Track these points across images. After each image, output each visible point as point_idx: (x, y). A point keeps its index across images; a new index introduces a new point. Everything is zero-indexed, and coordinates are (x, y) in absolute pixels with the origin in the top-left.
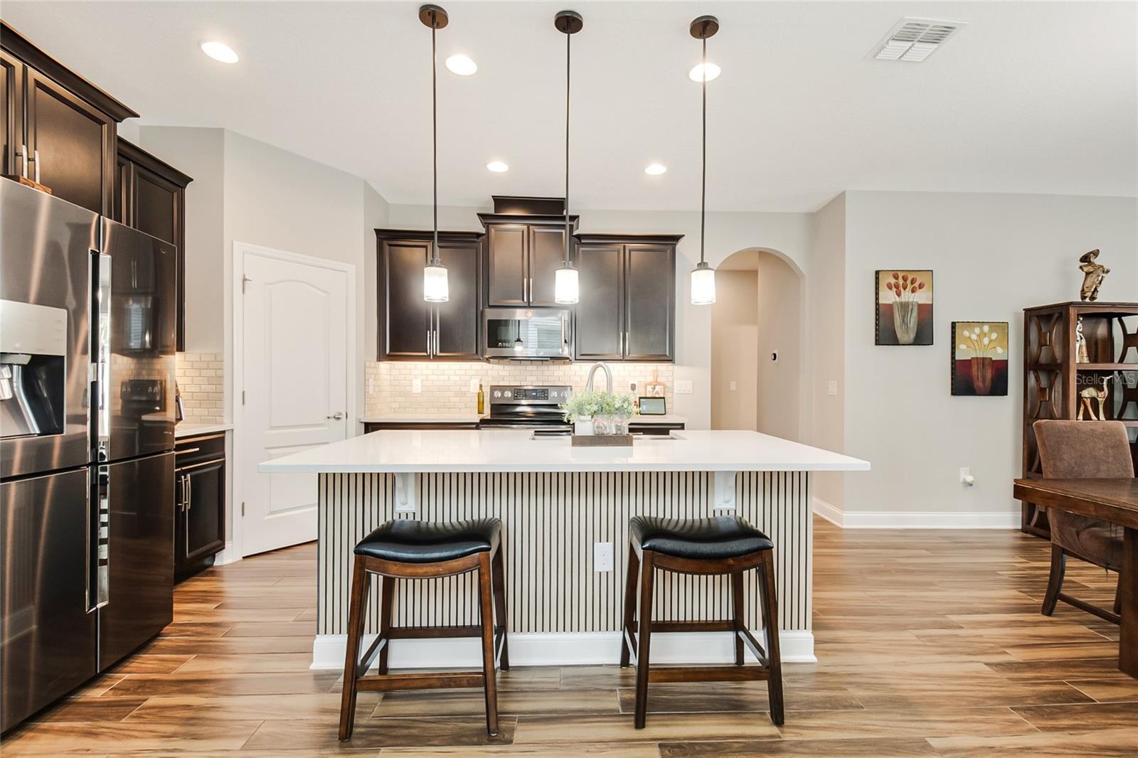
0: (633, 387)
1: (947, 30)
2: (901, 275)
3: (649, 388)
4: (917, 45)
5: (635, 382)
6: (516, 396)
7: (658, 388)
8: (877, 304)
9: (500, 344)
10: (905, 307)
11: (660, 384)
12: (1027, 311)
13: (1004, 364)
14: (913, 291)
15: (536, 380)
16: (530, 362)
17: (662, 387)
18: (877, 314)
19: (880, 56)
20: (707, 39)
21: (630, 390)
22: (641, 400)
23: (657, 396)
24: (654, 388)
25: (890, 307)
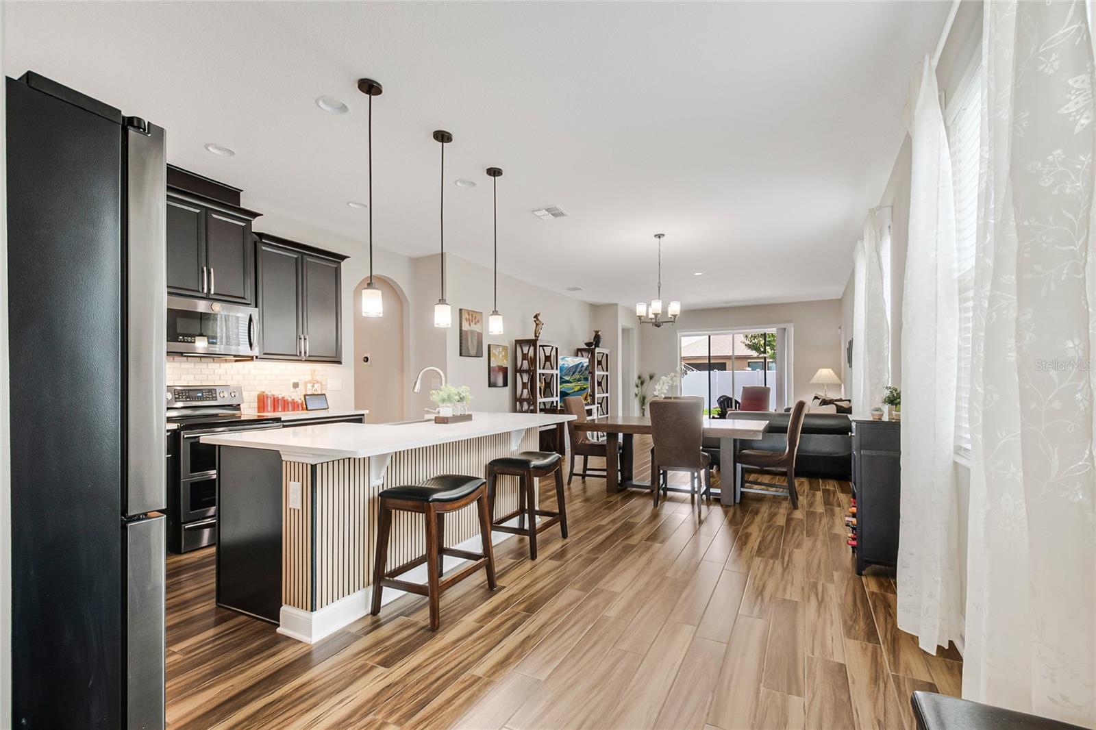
0: (296, 385)
1: (561, 214)
2: (471, 313)
3: (309, 386)
4: (550, 215)
5: (296, 381)
6: (179, 398)
7: (316, 386)
8: (461, 330)
9: (181, 337)
10: (472, 332)
11: (318, 382)
12: (516, 341)
13: (507, 368)
14: (475, 324)
15: (193, 379)
16: (199, 359)
17: (320, 385)
18: (461, 336)
19: (535, 213)
20: (496, 178)
21: (292, 389)
22: (307, 397)
23: (316, 393)
24: (313, 386)
25: (466, 332)
